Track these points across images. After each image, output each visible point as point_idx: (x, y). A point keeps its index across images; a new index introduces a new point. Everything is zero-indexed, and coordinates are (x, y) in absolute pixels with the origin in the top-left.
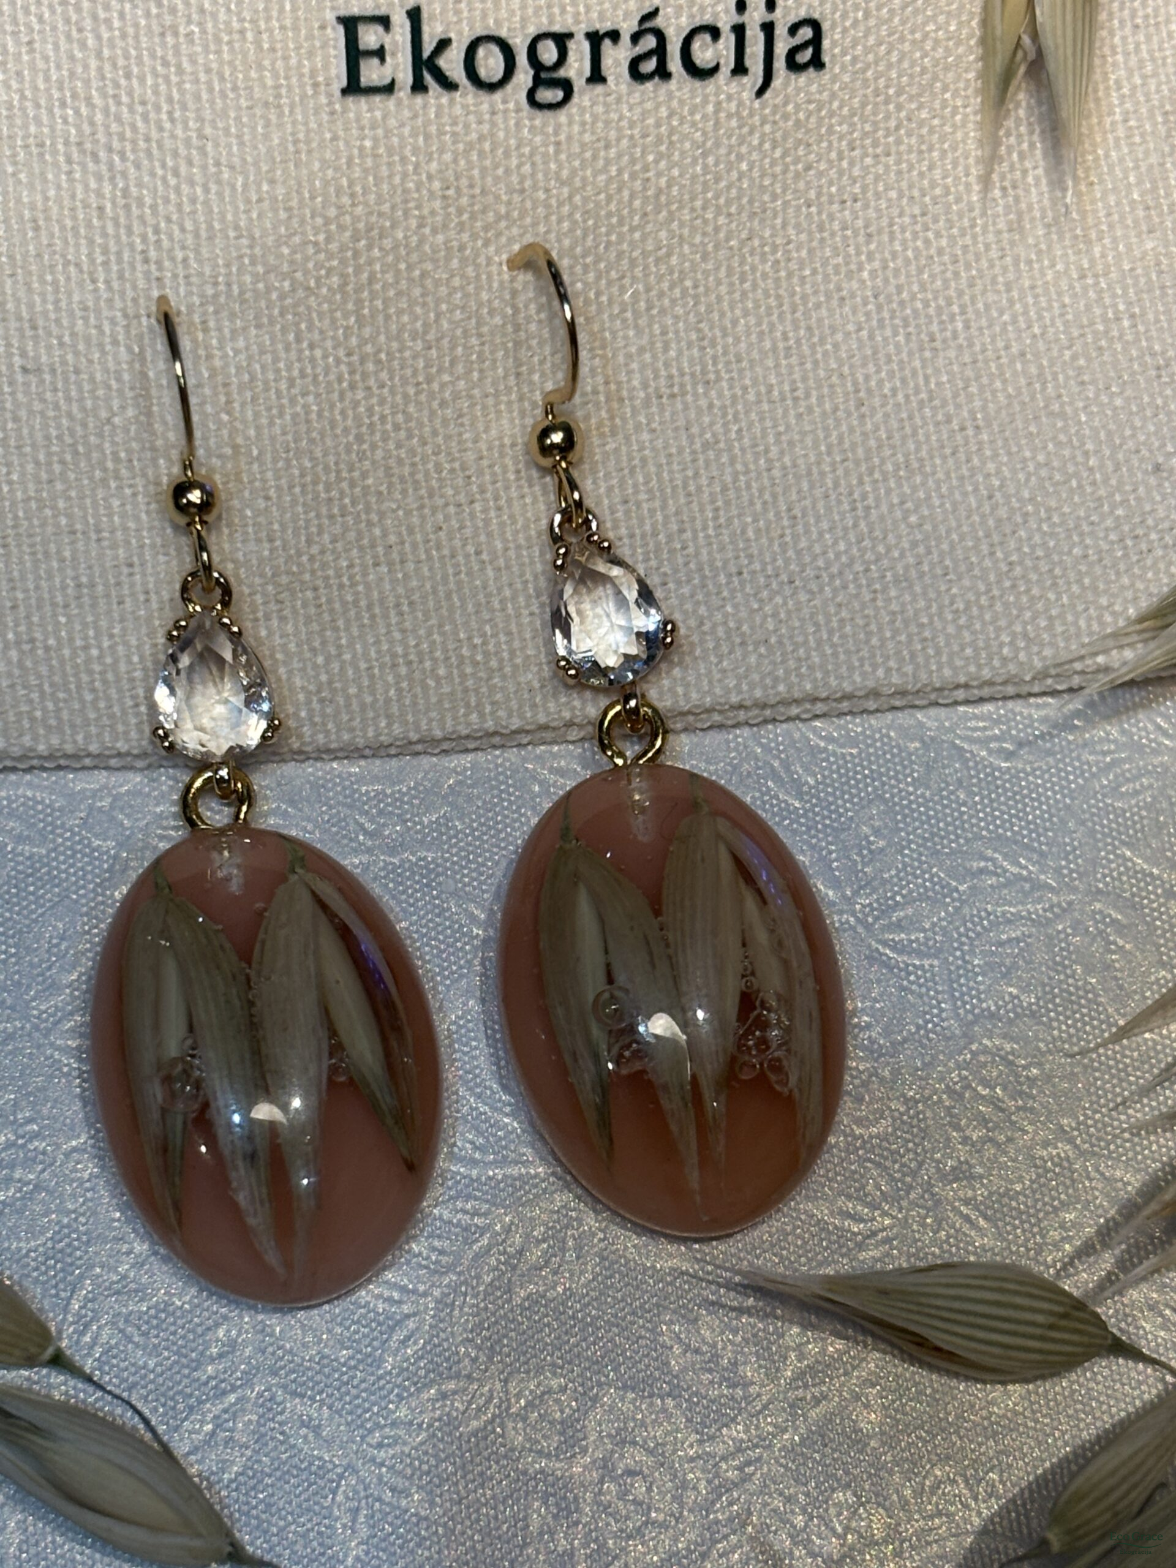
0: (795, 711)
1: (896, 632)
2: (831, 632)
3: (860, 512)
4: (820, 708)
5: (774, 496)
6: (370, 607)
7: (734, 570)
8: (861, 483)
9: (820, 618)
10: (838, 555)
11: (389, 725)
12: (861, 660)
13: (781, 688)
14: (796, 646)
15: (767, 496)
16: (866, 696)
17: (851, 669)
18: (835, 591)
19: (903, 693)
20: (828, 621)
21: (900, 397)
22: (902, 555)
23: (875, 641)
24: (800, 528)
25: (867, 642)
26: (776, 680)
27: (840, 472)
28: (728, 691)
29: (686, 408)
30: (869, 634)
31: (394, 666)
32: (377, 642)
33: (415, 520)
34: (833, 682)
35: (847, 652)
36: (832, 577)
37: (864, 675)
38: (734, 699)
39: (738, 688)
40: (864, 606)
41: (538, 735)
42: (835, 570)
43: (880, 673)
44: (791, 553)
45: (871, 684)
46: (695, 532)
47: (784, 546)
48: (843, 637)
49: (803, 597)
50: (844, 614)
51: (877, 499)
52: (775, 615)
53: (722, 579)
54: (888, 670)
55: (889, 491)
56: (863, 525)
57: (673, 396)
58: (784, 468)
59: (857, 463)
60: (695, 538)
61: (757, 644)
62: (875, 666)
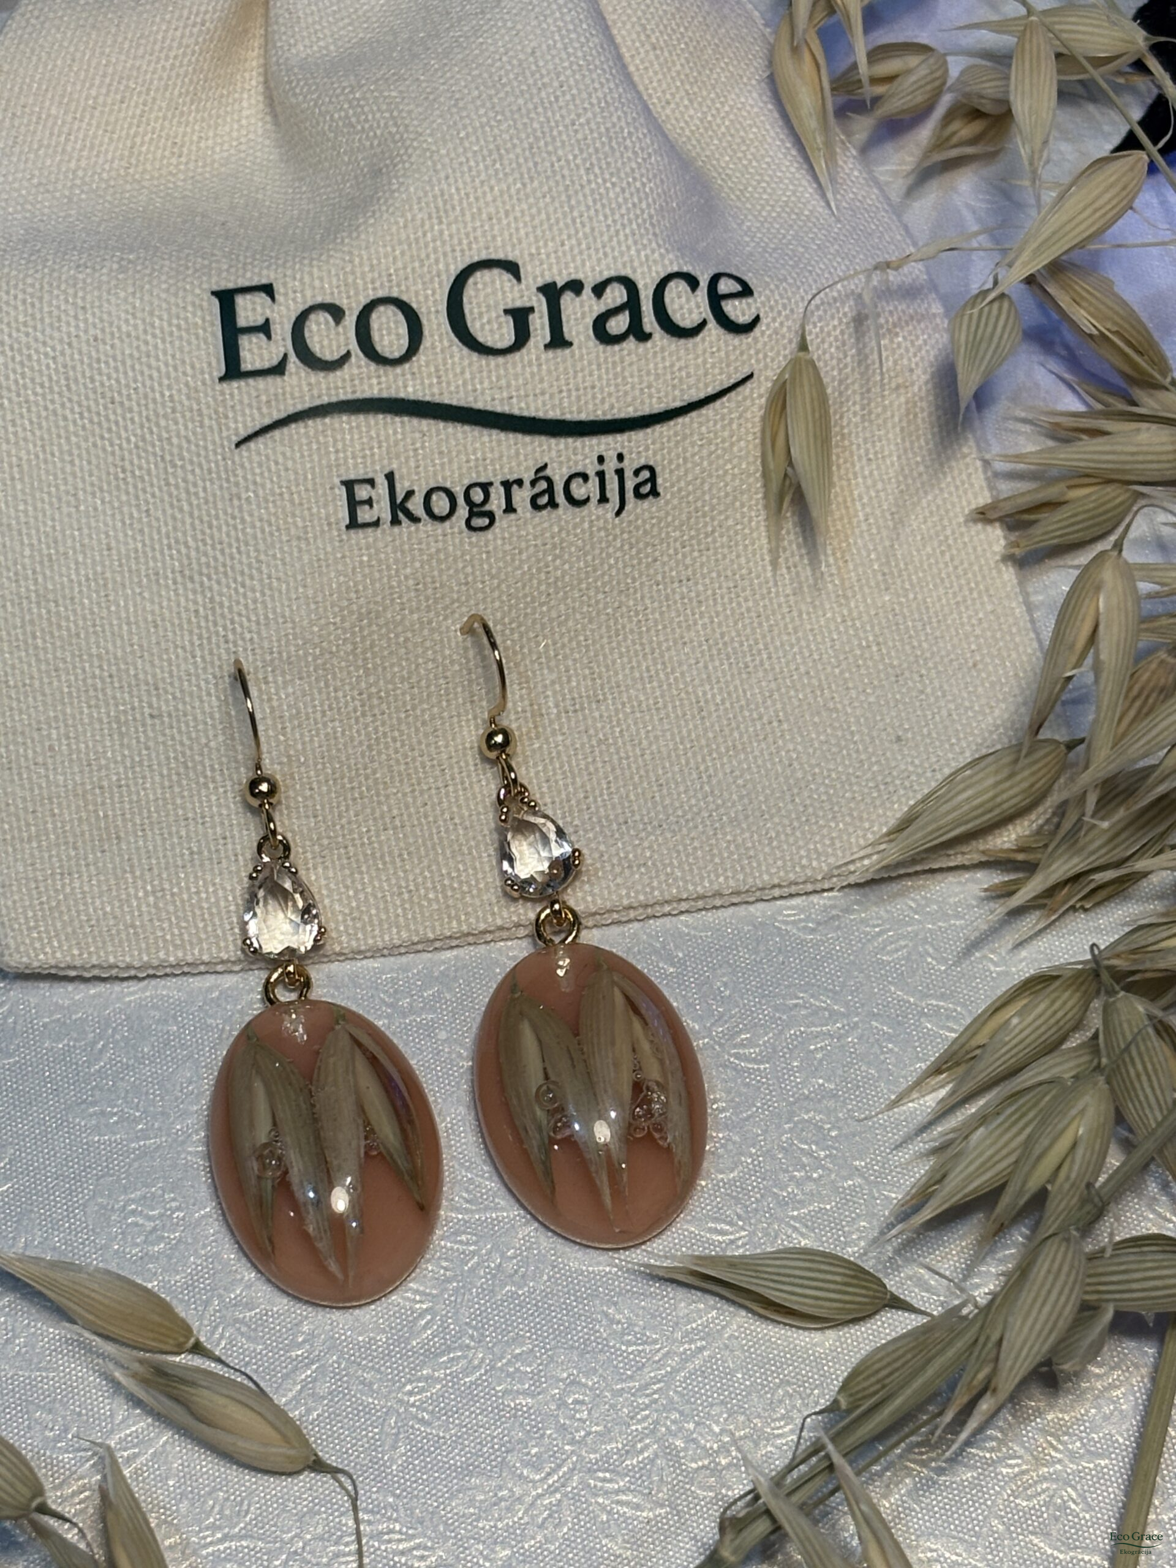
0: (667, 909)
1: (731, 853)
2: (687, 856)
3: (705, 779)
4: (684, 906)
5: (647, 772)
6: (382, 857)
7: (621, 820)
8: (704, 760)
9: (681, 848)
10: (691, 807)
11: (398, 933)
12: (709, 872)
13: (656, 893)
14: (665, 866)
15: (642, 772)
16: (714, 896)
17: (702, 878)
18: (689, 830)
19: (738, 893)
20: (685, 849)
21: (728, 705)
22: (734, 805)
23: (717, 860)
24: (665, 791)
25: (712, 861)
26: (653, 889)
27: (690, 754)
28: (621, 897)
29: (585, 719)
30: (713, 856)
31: (400, 894)
32: (388, 880)
33: (410, 800)
34: (691, 888)
35: (699, 868)
36: (687, 821)
37: (711, 882)
38: (626, 902)
39: (628, 895)
40: (708, 839)
41: (497, 934)
42: (689, 816)
43: (721, 879)
44: (660, 808)
45: (716, 887)
46: (595, 798)
47: (655, 804)
48: (696, 858)
49: (669, 835)
50: (696, 844)
51: (716, 770)
52: (650, 847)
53: (615, 826)
54: (727, 878)
55: (723, 765)
56: (707, 788)
57: (575, 711)
58: (652, 753)
59: (701, 748)
60: (595, 801)
61: (639, 866)
62: (718, 876)
